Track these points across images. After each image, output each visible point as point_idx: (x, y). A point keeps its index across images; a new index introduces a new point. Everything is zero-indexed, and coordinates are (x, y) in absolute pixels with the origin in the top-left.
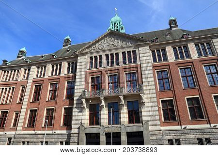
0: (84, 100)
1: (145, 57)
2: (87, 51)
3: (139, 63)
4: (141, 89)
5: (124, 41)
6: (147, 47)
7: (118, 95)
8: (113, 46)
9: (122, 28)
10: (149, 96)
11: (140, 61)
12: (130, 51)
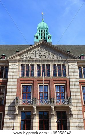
0: (17, 108)
1: (74, 72)
2: (19, 58)
3: (68, 78)
4: (70, 101)
5: (54, 54)
6: (76, 64)
7: (49, 105)
8: (44, 57)
9: (49, 38)
10: (76, 108)
11: (69, 75)
12: (60, 65)
